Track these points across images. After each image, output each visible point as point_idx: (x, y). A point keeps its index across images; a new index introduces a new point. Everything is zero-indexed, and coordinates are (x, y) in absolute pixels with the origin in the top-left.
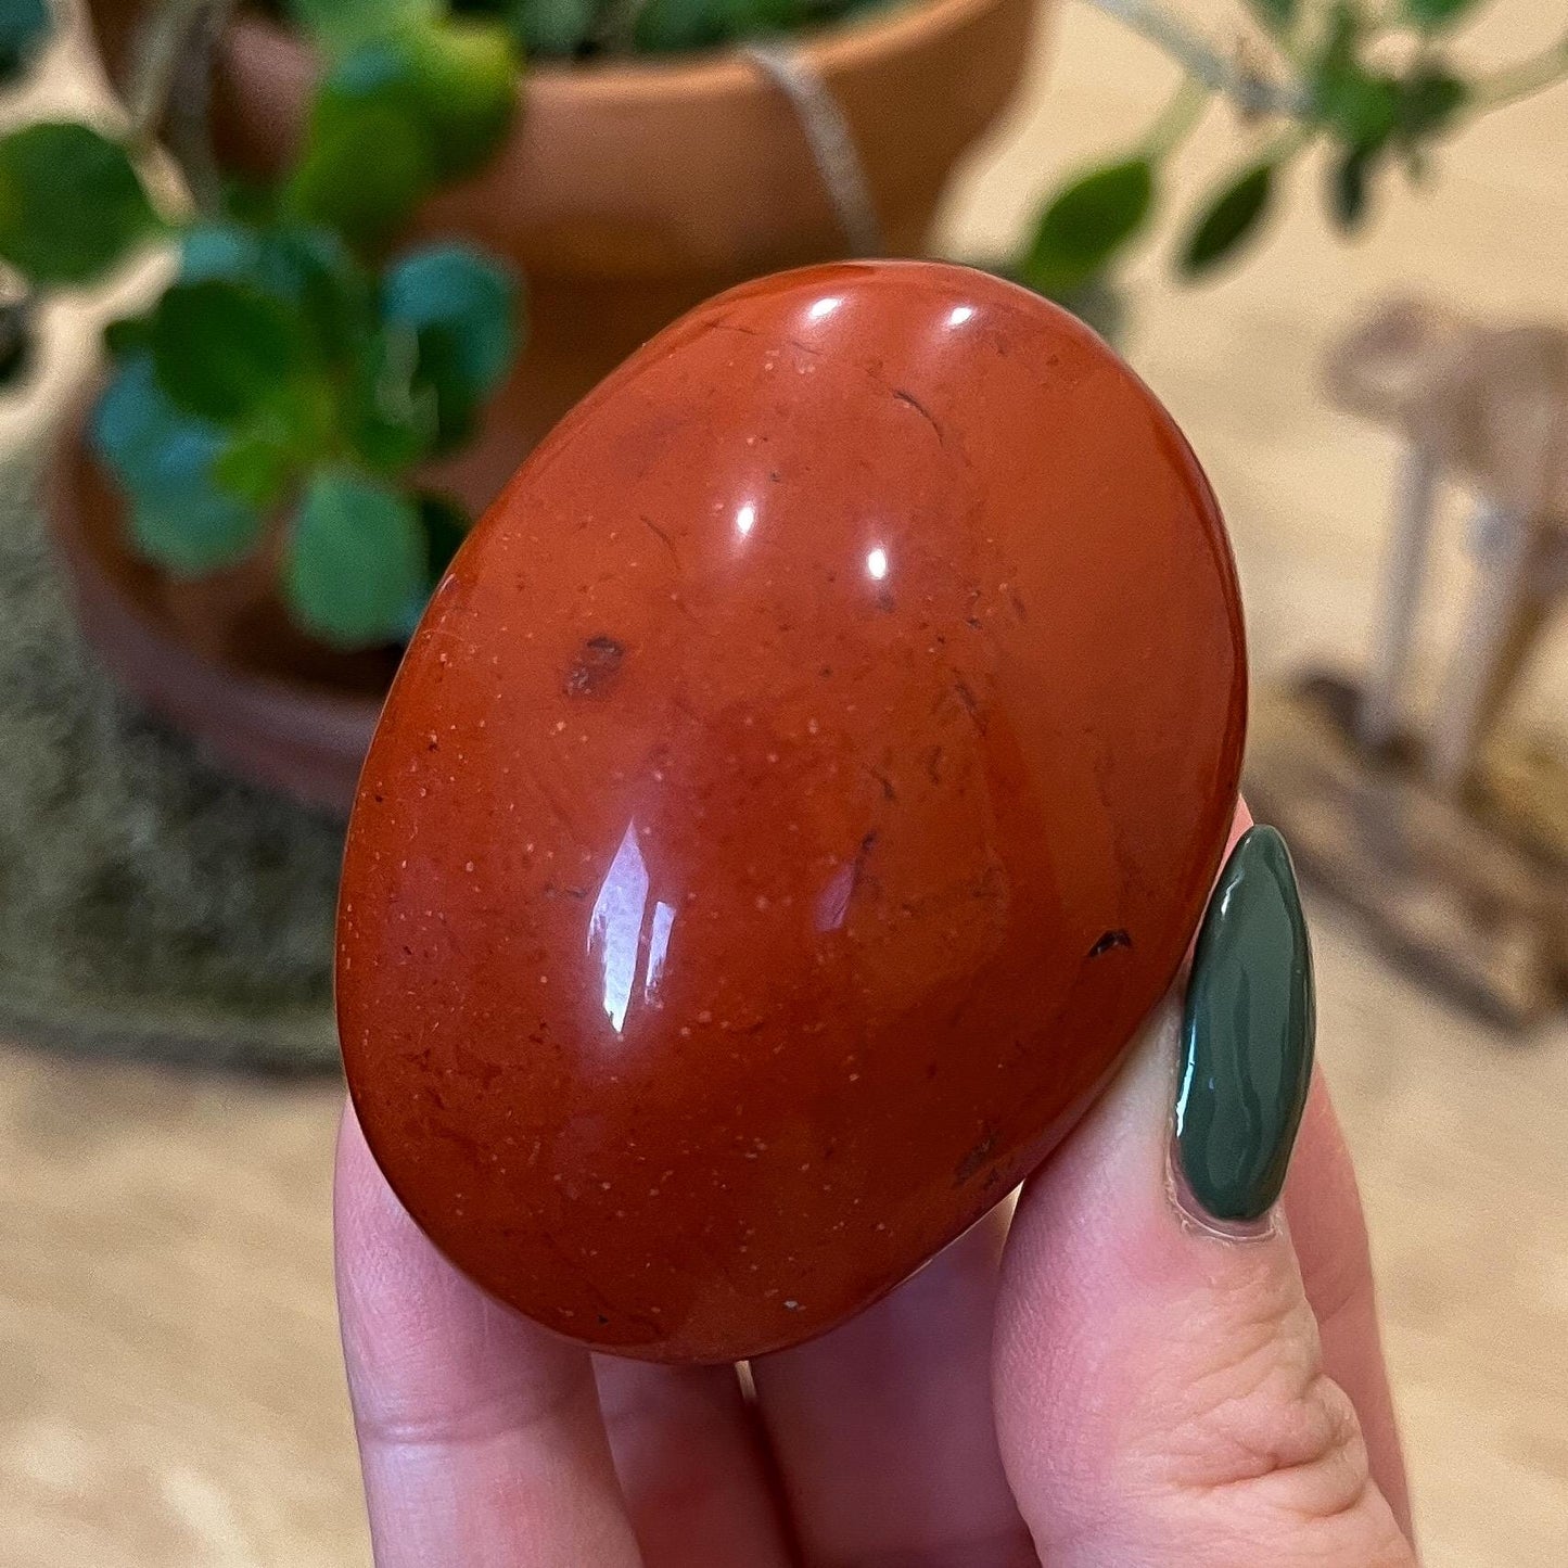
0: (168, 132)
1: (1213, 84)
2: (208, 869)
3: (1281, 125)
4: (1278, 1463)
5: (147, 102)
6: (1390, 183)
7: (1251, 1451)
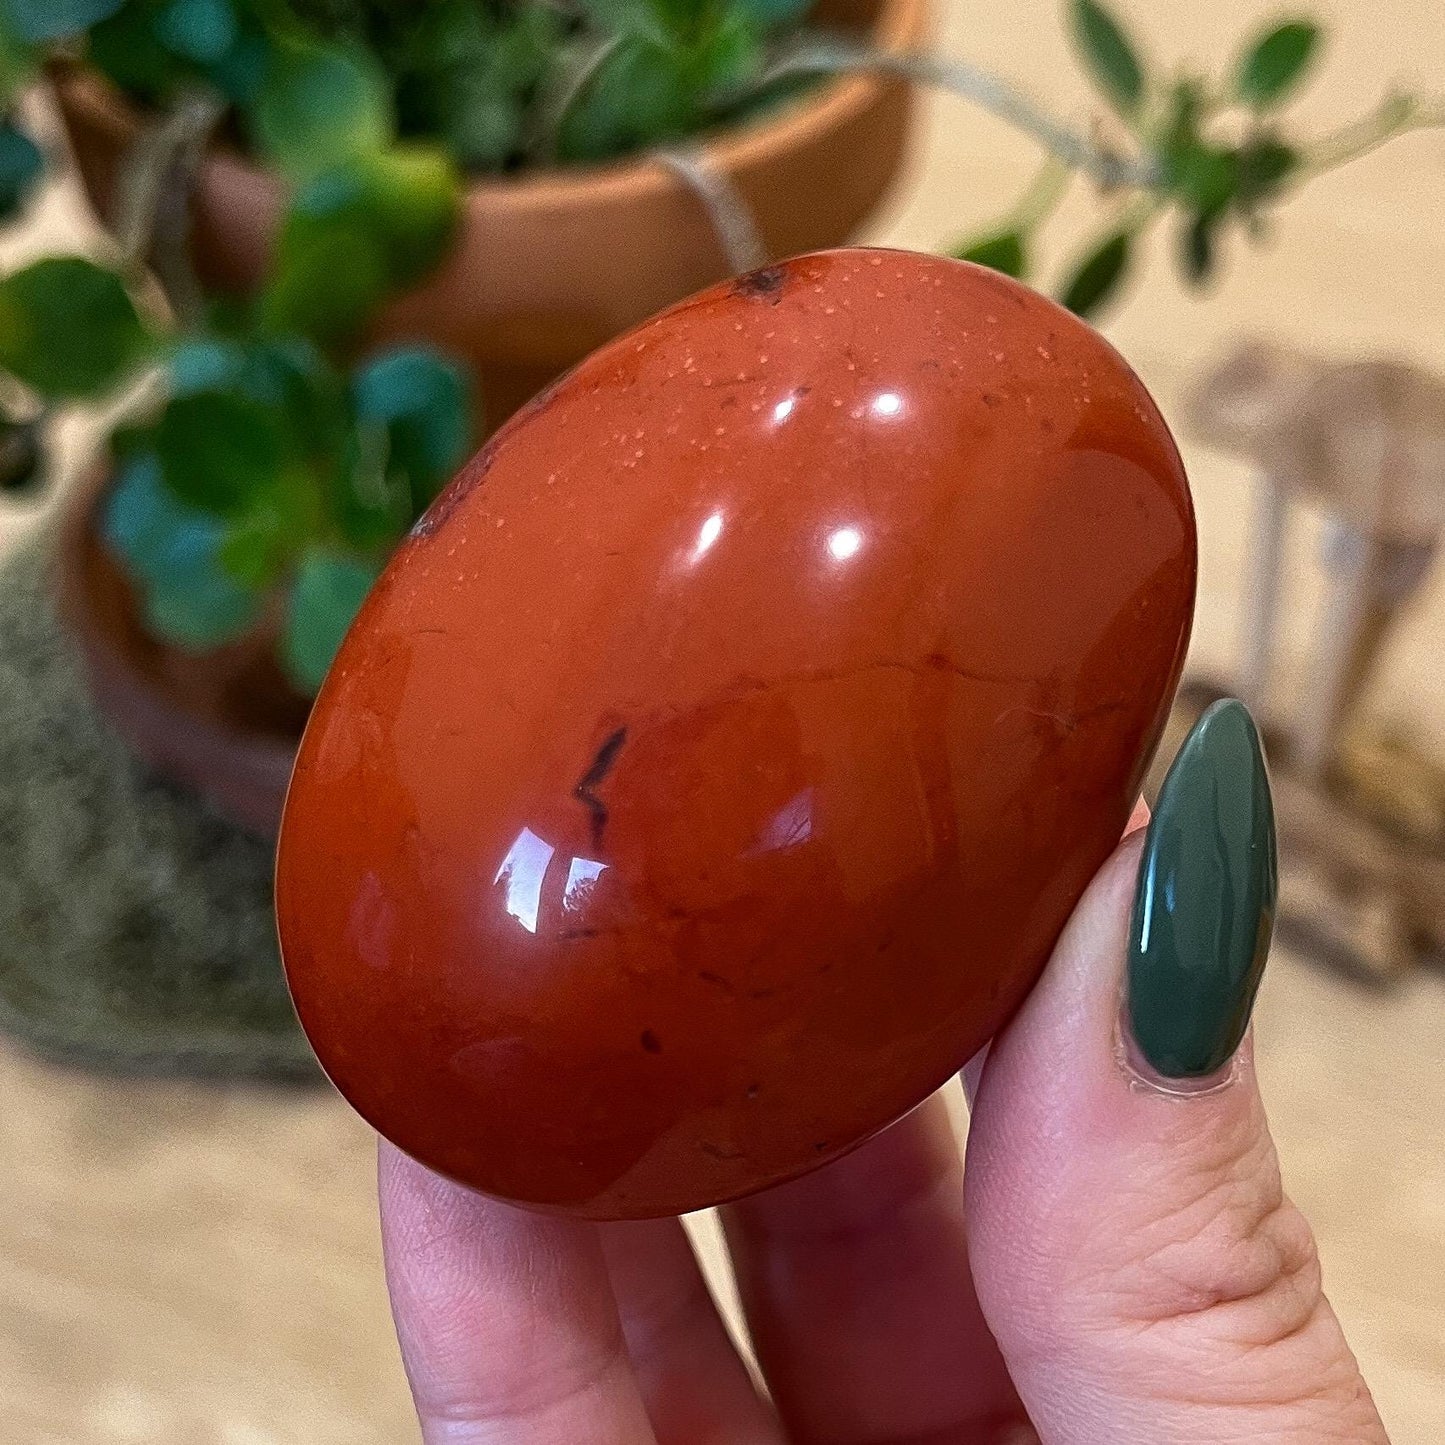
0: (154, 258)
3: (1137, 197)
4: (1221, 1297)
5: (135, 234)
6: (1233, 242)
7: (1193, 1290)
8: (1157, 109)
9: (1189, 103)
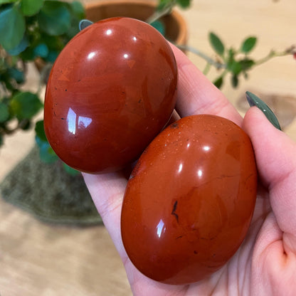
1: (211, 64)
2: (73, 193)
8: (226, 55)
9: (232, 53)
